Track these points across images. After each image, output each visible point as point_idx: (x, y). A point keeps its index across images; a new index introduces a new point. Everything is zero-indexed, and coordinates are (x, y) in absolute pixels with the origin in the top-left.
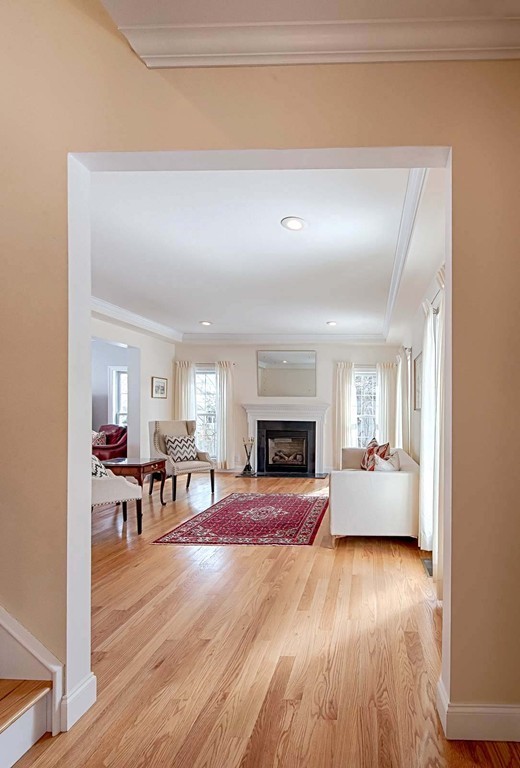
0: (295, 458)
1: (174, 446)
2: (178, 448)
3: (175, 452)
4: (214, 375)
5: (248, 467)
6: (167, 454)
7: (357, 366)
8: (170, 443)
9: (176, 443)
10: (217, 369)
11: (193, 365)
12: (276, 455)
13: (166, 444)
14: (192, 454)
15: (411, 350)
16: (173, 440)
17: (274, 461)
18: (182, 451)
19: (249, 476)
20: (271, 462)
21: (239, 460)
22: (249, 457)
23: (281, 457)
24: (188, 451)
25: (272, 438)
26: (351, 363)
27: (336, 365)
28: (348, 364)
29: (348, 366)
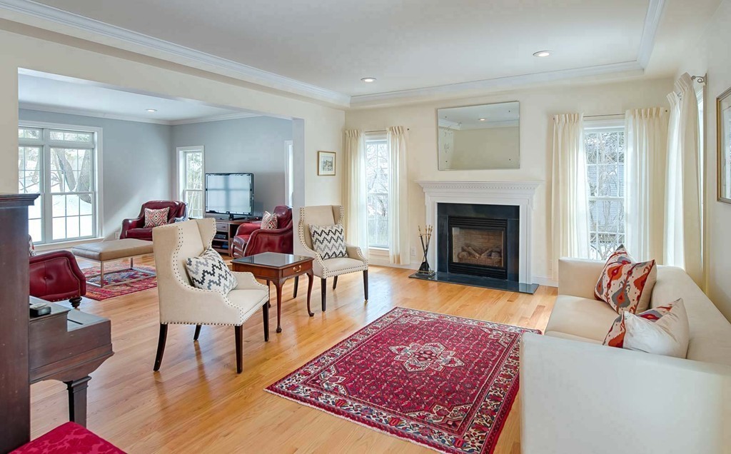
0: (490, 257)
1: (321, 239)
2: (325, 242)
3: (322, 246)
4: (385, 146)
5: (425, 266)
6: (313, 249)
7: (587, 118)
8: (316, 236)
9: (324, 235)
10: (389, 135)
11: (362, 134)
12: (463, 250)
13: (311, 236)
14: (341, 249)
15: (705, 79)
16: (319, 232)
17: (460, 259)
18: (330, 245)
19: (426, 278)
20: (455, 260)
22: (426, 251)
23: (470, 254)
24: (337, 245)
25: (456, 226)
26: (578, 114)
27: (552, 118)
28: (572, 116)
29: (572, 118)
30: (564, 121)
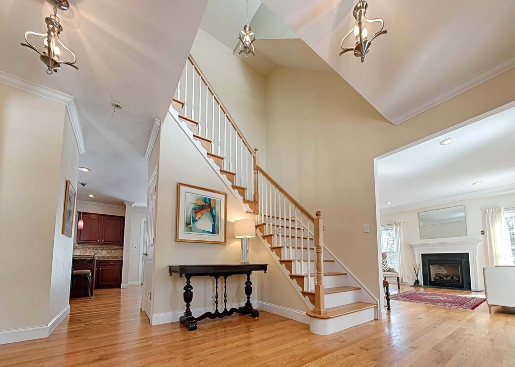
0: (452, 278)
5: (417, 282)
7: (505, 209)
10: (394, 226)
12: (436, 276)
17: (435, 280)
19: (418, 287)
20: (432, 280)
21: (411, 277)
22: (417, 276)
23: (440, 277)
25: (432, 264)
26: (500, 208)
27: (484, 212)
28: (497, 209)
29: (497, 210)
30: (492, 211)
